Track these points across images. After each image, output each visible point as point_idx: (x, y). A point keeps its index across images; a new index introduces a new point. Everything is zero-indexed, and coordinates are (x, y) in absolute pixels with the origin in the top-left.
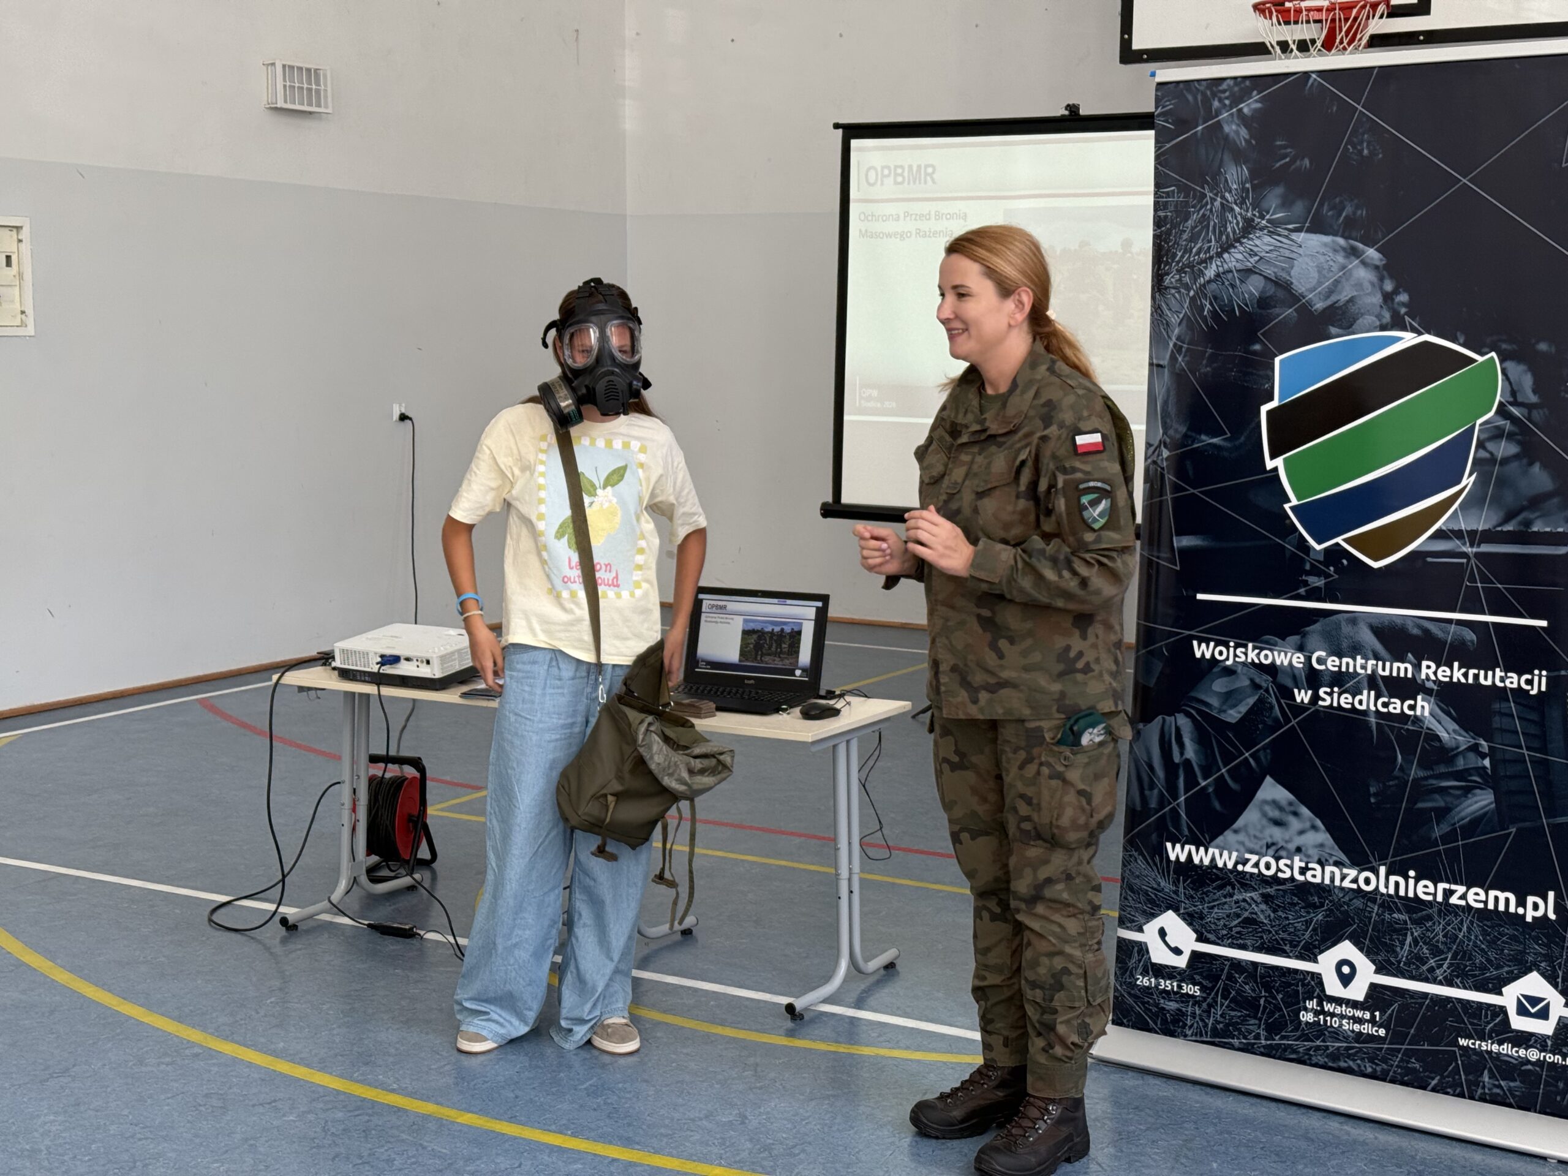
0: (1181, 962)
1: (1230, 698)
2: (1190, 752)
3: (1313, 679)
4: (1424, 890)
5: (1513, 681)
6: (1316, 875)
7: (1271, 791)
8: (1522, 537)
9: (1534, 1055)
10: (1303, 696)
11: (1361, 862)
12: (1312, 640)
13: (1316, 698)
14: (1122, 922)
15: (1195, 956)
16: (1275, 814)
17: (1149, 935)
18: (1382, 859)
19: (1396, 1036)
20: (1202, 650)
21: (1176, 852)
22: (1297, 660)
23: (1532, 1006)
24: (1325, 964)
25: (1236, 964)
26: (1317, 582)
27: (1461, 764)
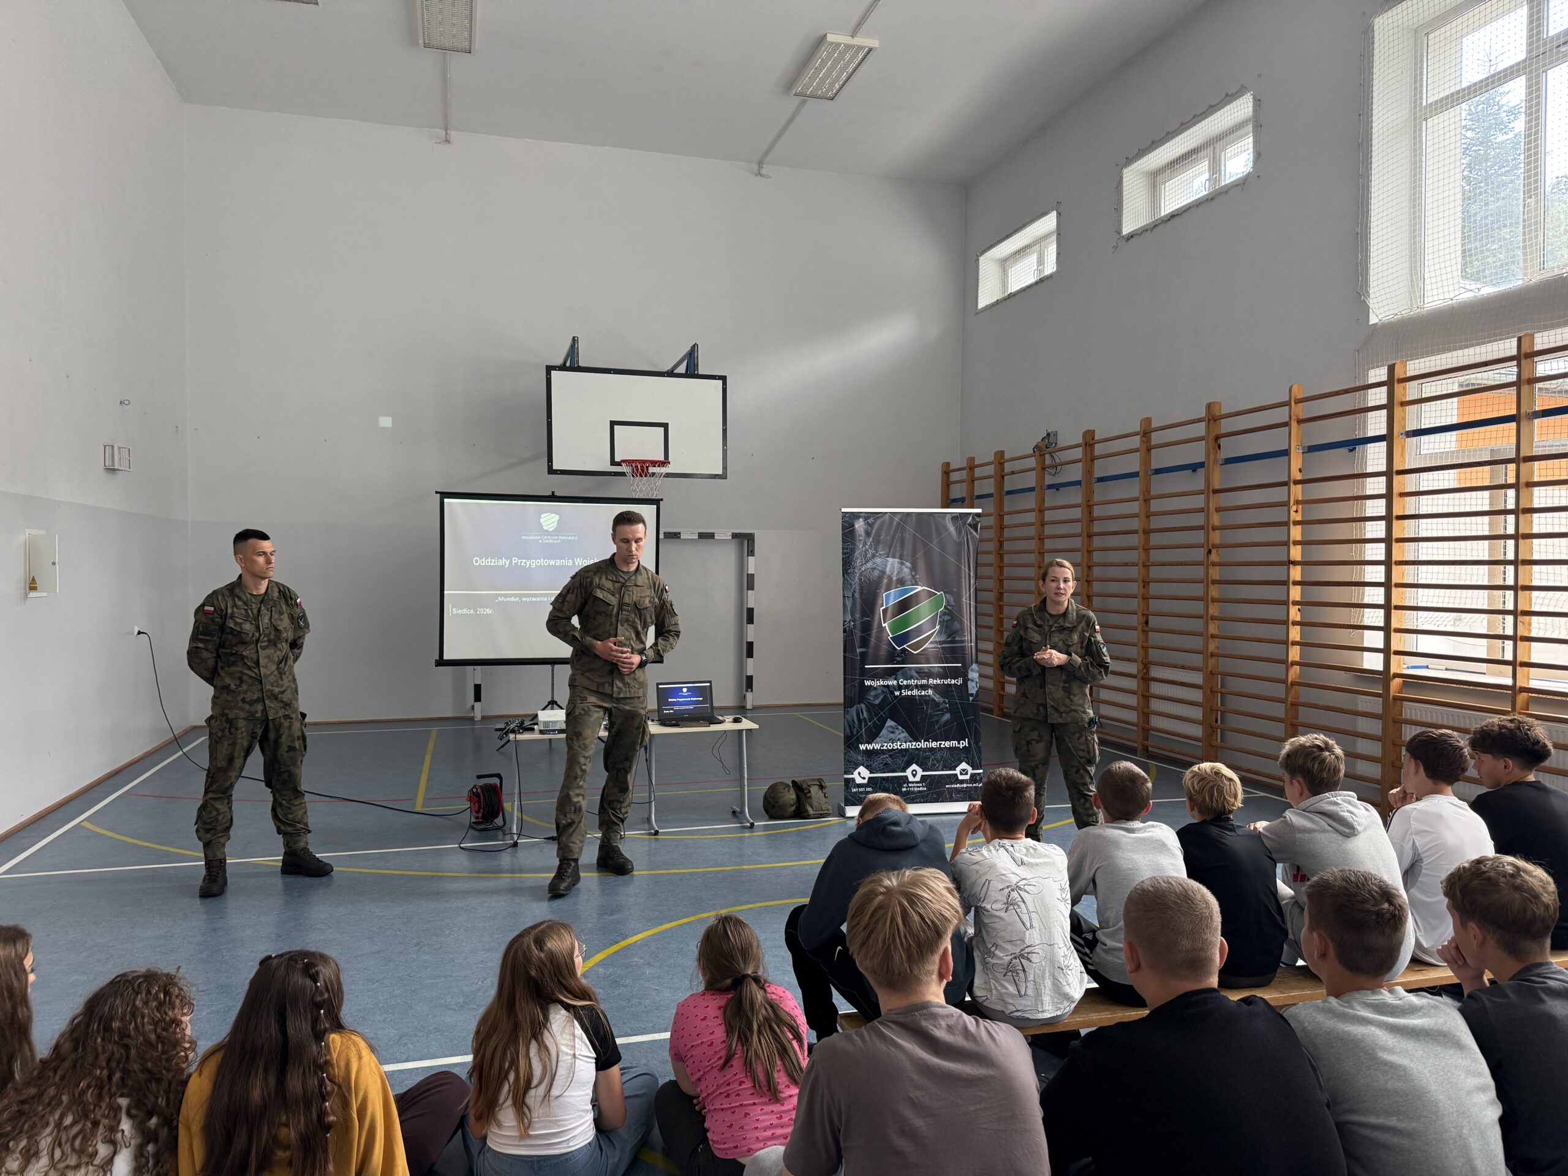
0: (865, 781)
1: (876, 697)
2: (865, 715)
3: (900, 688)
4: (934, 745)
5: (953, 682)
6: (904, 746)
7: (890, 723)
8: (953, 642)
9: (965, 785)
10: (897, 693)
11: (917, 740)
12: (899, 676)
13: (901, 693)
14: (846, 773)
15: (870, 778)
16: (891, 730)
17: (855, 775)
18: (922, 738)
19: (929, 789)
20: (867, 683)
21: (862, 747)
22: (895, 683)
23: (964, 772)
24: (908, 773)
25: (883, 778)
26: (899, 659)
27: (941, 707)
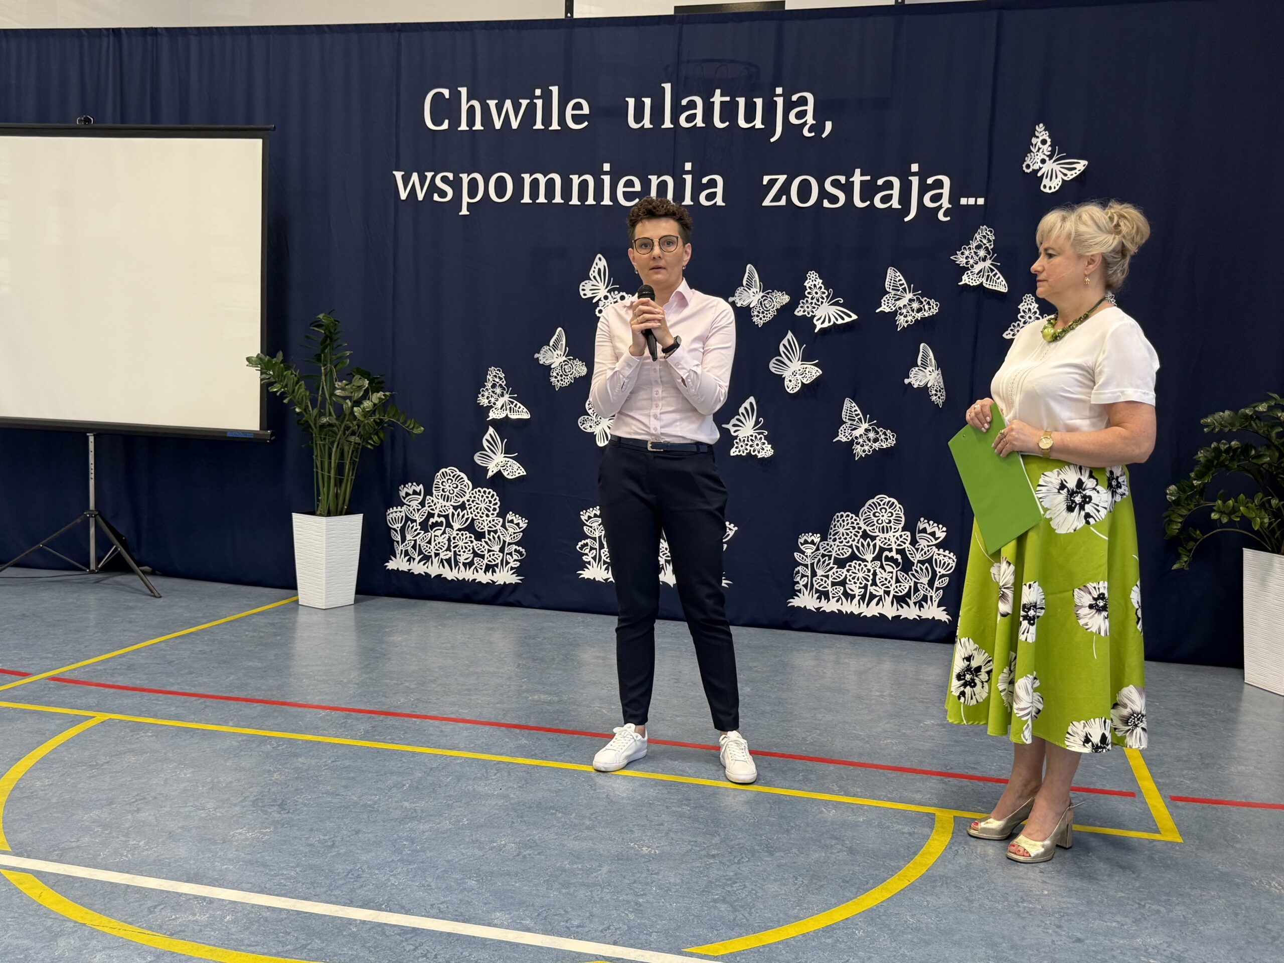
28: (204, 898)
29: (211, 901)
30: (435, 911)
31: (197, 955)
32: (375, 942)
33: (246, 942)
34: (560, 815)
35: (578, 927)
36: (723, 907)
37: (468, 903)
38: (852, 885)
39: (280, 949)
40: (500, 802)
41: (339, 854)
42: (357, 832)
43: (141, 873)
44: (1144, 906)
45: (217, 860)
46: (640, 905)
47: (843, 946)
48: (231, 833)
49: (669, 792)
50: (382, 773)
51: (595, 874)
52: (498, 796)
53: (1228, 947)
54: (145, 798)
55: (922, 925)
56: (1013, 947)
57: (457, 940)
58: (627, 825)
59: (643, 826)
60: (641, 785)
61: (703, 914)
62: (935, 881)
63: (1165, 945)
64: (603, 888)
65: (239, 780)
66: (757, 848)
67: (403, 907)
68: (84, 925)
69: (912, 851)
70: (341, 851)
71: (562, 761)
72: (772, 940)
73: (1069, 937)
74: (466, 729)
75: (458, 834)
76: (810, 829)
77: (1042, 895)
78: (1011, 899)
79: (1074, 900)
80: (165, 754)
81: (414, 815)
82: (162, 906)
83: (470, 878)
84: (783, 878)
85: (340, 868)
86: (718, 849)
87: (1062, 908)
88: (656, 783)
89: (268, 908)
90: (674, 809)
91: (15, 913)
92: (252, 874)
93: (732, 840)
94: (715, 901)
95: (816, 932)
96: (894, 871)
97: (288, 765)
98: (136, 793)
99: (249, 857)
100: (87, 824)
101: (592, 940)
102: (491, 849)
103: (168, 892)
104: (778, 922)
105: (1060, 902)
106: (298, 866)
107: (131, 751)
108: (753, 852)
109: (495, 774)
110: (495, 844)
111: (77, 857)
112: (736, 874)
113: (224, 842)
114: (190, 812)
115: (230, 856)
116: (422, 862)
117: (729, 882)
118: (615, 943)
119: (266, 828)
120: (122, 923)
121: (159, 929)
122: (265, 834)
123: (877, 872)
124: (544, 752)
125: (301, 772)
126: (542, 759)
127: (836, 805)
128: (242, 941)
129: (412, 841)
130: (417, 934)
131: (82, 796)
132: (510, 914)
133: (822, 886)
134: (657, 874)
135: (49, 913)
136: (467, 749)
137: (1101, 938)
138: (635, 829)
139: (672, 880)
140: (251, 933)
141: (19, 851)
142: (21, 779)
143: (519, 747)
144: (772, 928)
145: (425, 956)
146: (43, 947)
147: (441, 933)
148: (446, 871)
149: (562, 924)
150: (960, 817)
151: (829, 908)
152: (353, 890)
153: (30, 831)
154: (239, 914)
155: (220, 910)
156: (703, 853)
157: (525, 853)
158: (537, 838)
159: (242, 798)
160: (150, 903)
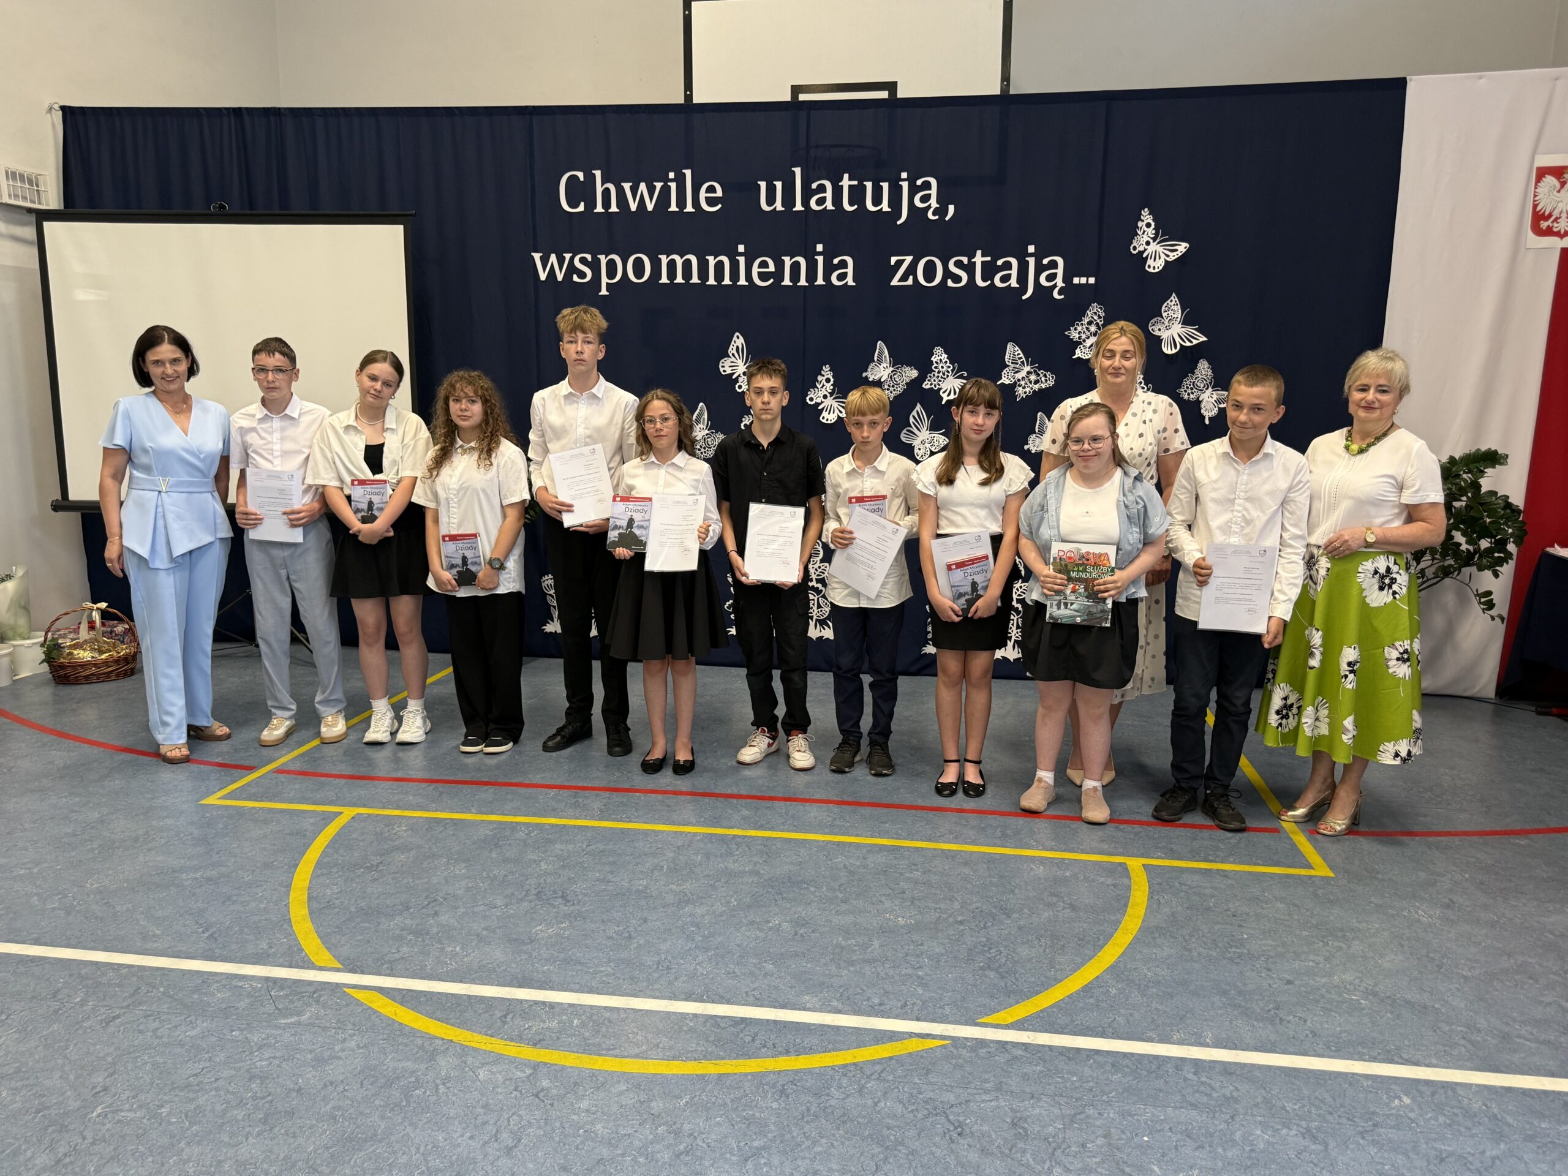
28: (544, 1003)
29: (552, 1005)
30: (751, 999)
31: (567, 1064)
32: (716, 1036)
33: (604, 1046)
34: (813, 889)
35: (880, 1005)
36: (992, 974)
37: (776, 988)
38: (1088, 943)
39: (637, 1051)
40: (756, 879)
41: (639, 946)
42: (645, 920)
43: (473, 982)
44: (1328, 943)
45: (535, 961)
46: (922, 979)
47: (1104, 1005)
48: (534, 931)
49: (895, 858)
50: (637, 855)
51: (870, 949)
52: (751, 873)
53: (1407, 978)
54: (436, 900)
55: (1161, 978)
56: (1240, 993)
57: (785, 1027)
58: (875, 896)
59: (889, 895)
60: (869, 852)
61: (978, 982)
62: (1152, 933)
63: (1357, 981)
64: (883, 963)
65: (512, 873)
66: (994, 911)
67: (722, 997)
68: (451, 1041)
69: (1122, 903)
70: (641, 942)
71: (789, 831)
72: (1046, 1005)
73: (1280, 979)
74: (689, 802)
75: (734, 916)
76: (1029, 887)
77: (1243, 939)
78: (1220, 945)
79: (1270, 942)
80: (430, 849)
81: (687, 899)
82: (510, 1016)
83: (765, 961)
84: (1028, 940)
85: (649, 960)
86: (962, 915)
87: (1264, 951)
88: (880, 849)
89: (605, 1008)
90: (907, 875)
91: (383, 1034)
92: (574, 973)
93: (969, 905)
94: (981, 968)
95: (1077, 992)
96: (1116, 924)
97: (549, 853)
98: (424, 895)
99: (562, 955)
100: (397, 932)
101: (897, 1017)
102: (770, 929)
103: (508, 999)
104: (1043, 985)
105: (1260, 945)
106: (610, 961)
107: (397, 848)
108: (993, 916)
109: (737, 849)
110: (771, 925)
111: (408, 970)
112: (988, 939)
113: (532, 942)
114: (485, 911)
115: (545, 956)
116: (717, 948)
117: (986, 949)
118: (918, 1019)
119: (562, 923)
120: (484, 1037)
121: (520, 1039)
122: (564, 929)
123: (1102, 928)
124: (768, 823)
125: (563, 861)
126: (770, 829)
127: (1042, 861)
128: (599, 1045)
129: (697, 926)
130: (747, 1025)
131: (377, 902)
132: (816, 996)
133: (1063, 946)
134: (922, 945)
135: (413, 1032)
136: (698, 824)
137: (1306, 978)
138: (883, 898)
139: (937, 950)
140: (604, 1036)
141: (352, 967)
142: (309, 888)
143: (744, 818)
144: (1041, 992)
145: (765, 1046)
146: (427, 1068)
147: (768, 1021)
148: (742, 956)
149: (865, 1003)
150: (1148, 865)
151: (1079, 969)
152: (670, 983)
153: (349, 945)
154: (584, 1017)
155: (566, 1014)
156: (951, 920)
157: (802, 931)
158: (803, 914)
159: (524, 893)
160: (499, 1015)
